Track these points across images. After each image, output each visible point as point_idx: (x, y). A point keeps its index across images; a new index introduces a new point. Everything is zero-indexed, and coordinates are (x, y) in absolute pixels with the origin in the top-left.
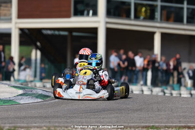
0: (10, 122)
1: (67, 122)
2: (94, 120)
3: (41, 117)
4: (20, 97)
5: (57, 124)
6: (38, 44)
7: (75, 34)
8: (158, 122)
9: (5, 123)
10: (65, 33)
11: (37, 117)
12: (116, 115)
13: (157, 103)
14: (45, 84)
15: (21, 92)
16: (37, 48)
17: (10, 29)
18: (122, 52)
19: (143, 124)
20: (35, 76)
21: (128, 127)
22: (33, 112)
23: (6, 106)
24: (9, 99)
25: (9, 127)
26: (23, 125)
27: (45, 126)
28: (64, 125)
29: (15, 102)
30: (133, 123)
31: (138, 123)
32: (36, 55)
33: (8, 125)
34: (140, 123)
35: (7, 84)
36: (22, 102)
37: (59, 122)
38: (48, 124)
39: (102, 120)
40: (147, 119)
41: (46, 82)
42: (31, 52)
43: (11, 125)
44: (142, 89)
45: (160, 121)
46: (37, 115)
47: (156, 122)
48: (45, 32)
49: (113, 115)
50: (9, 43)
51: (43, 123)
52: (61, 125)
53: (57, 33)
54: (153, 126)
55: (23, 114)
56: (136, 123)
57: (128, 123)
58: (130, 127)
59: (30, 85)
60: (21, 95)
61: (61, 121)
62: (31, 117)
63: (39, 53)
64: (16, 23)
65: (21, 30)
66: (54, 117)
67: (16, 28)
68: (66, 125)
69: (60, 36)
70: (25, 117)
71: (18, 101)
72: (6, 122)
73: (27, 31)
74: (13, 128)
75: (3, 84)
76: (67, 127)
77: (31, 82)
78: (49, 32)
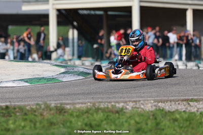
0: (55, 99)
1: (110, 98)
2: (135, 95)
3: (83, 94)
4: (62, 75)
5: (100, 100)
6: (75, 23)
7: (110, 13)
8: (197, 95)
9: (50, 101)
10: (101, 13)
11: (80, 93)
12: (155, 89)
13: (195, 77)
14: (84, 62)
15: (63, 70)
16: (74, 27)
17: (48, 10)
18: (157, 29)
19: (182, 98)
20: (73, 55)
21: (168, 101)
22: (76, 89)
23: (50, 84)
24: (52, 77)
25: (55, 104)
26: (67, 102)
27: (88, 102)
28: (106, 100)
29: (58, 80)
30: (172, 96)
31: (177, 96)
32: (73, 34)
33: (54, 102)
34: (180, 96)
35: (49, 63)
36: (64, 80)
37: (102, 98)
38: (92, 100)
39: (143, 95)
40: (185, 92)
41: (85, 60)
42: (68, 31)
43: (56, 102)
44: (177, 63)
45: (198, 94)
46: (80, 92)
47: (194, 95)
48: (81, 12)
49: (152, 90)
50: (47, 23)
51: (86, 99)
52: (104, 101)
53: (92, 12)
54: (192, 99)
55: (67, 91)
56: (175, 96)
57: (168, 97)
58: (171, 101)
59: (69, 64)
60: (63, 73)
61: (103, 96)
62: (74, 94)
63: (76, 32)
64: (53, 4)
65: (59, 10)
66: (96, 93)
67: (53, 9)
68: (109, 100)
69: (96, 15)
70: (69, 94)
71: (61, 79)
72: (51, 99)
73: (64, 12)
74: (59, 105)
75: (45, 63)
76: (109, 102)
77: (70, 60)
78: (85, 12)
